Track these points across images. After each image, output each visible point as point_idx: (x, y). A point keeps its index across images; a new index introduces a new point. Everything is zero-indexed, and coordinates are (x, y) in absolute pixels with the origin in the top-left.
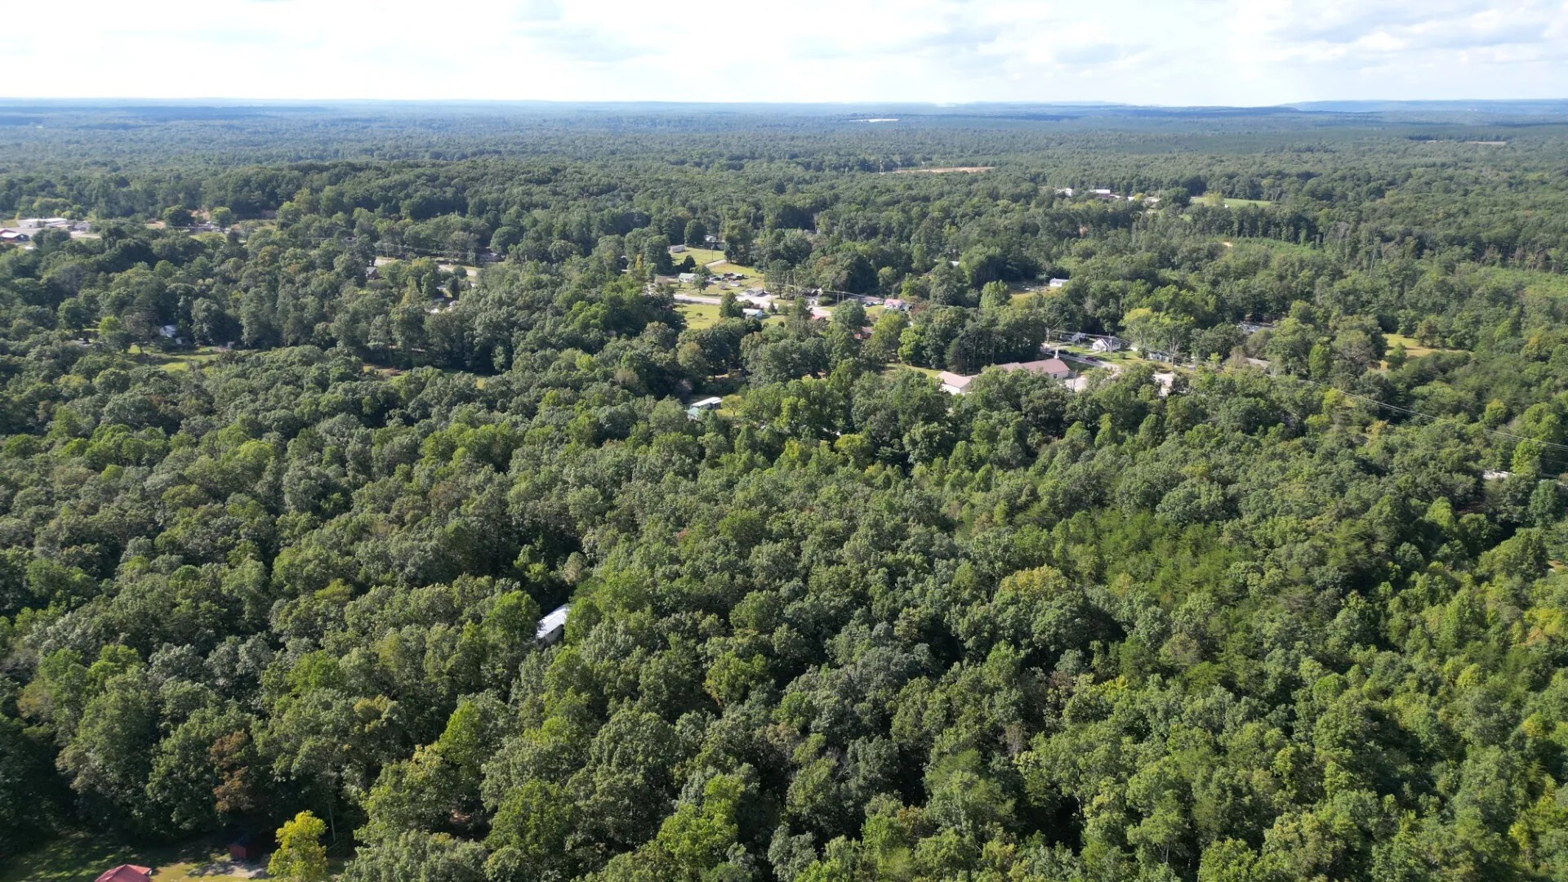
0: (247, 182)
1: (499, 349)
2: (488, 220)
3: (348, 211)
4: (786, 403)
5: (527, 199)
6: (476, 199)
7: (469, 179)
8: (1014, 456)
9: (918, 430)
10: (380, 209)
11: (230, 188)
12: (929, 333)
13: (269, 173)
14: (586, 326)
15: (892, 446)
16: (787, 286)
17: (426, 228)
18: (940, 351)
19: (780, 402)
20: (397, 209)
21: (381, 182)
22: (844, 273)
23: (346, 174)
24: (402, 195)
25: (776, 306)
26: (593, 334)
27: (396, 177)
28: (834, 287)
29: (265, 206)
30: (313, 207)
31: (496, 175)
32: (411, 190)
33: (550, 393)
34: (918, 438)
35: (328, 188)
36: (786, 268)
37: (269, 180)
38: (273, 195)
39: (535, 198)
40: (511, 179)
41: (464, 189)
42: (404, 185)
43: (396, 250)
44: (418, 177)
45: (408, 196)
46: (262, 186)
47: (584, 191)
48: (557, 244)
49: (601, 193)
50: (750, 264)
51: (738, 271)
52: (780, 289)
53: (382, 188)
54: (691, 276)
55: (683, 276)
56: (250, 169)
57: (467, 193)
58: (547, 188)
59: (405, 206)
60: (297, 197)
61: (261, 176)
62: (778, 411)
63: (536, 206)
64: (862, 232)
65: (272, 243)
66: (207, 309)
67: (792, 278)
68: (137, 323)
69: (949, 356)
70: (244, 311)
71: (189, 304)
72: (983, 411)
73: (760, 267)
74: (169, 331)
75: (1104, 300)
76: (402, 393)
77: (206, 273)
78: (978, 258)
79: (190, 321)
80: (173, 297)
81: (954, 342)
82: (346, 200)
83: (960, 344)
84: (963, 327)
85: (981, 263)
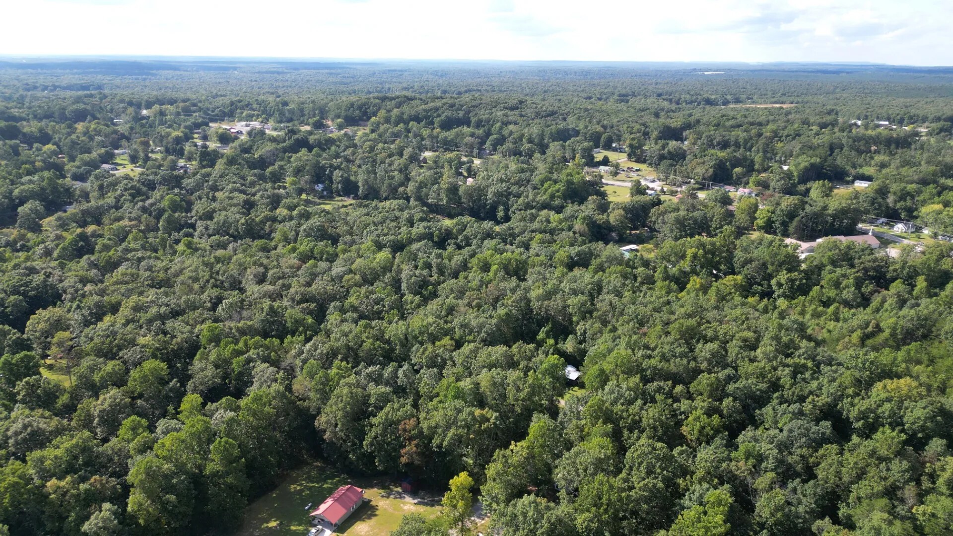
0: (352, 105)
1: (501, 208)
2: (484, 131)
3: (406, 123)
4: (690, 252)
5: (505, 119)
6: (476, 118)
7: (472, 106)
8: (854, 300)
9: (783, 277)
10: (423, 123)
11: (343, 108)
12: (778, 212)
13: (364, 101)
14: (552, 197)
15: (762, 286)
16: (672, 177)
17: (450, 134)
18: (785, 224)
19: (685, 251)
20: (432, 123)
21: (424, 107)
22: (711, 170)
23: (404, 102)
24: (435, 114)
25: (665, 189)
26: (557, 202)
27: (432, 104)
28: (704, 179)
29: (361, 119)
30: (387, 120)
31: (487, 104)
32: (440, 112)
33: (538, 236)
34: (783, 282)
35: (395, 110)
36: (672, 165)
37: (364, 104)
38: (365, 113)
39: (510, 118)
40: (495, 107)
41: (469, 112)
42: (437, 109)
43: (433, 147)
44: (444, 104)
45: (439, 116)
46: (360, 108)
47: (538, 115)
48: (526, 146)
49: (548, 116)
50: (644, 162)
51: (636, 166)
52: (667, 178)
53: (424, 110)
54: (607, 168)
55: (602, 168)
56: (353, 98)
57: (471, 114)
58: (517, 112)
59: (437, 121)
60: (379, 114)
61: (360, 102)
62: (683, 257)
63: (510, 123)
64: (718, 144)
65: (370, 140)
66: (342, 176)
67: (675, 171)
68: (306, 182)
69: (791, 229)
70: (361, 178)
71: (332, 173)
72: (829, 267)
73: (650, 164)
74: (319, 187)
75: (904, 196)
76: (455, 231)
77: (337, 156)
78: (803, 165)
79: (332, 182)
80: (323, 168)
81: (797, 219)
82: (405, 117)
83: (801, 221)
84: (803, 209)
85: (806, 168)
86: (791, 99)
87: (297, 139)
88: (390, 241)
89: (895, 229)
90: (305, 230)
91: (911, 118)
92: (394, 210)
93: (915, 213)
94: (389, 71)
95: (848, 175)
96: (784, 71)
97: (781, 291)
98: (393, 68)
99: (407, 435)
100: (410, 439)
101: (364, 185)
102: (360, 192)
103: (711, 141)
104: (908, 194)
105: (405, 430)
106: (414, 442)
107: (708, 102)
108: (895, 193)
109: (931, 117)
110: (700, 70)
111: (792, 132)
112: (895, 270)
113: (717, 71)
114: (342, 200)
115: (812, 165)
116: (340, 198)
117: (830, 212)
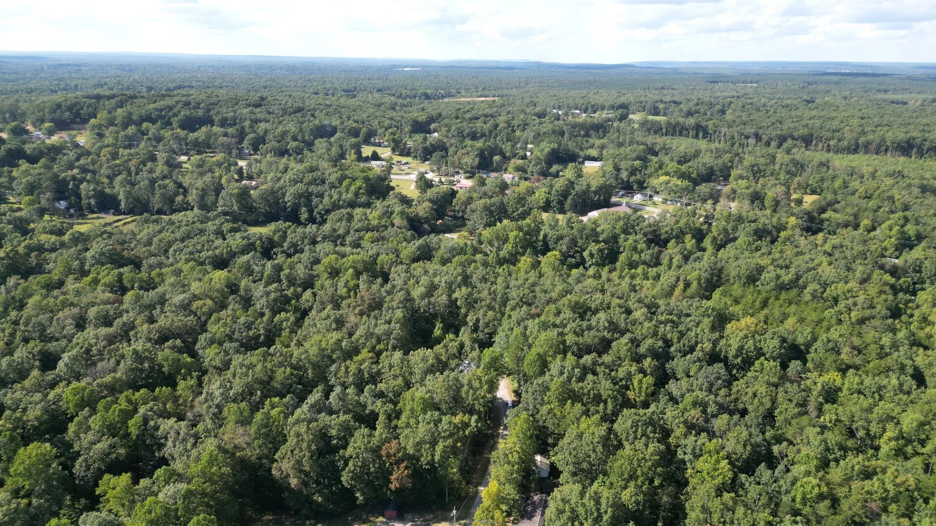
0: (59, 106)
1: (304, 209)
2: (237, 130)
3: (139, 123)
4: (512, 235)
5: (253, 117)
6: (220, 117)
7: (210, 104)
8: (651, 261)
9: (594, 248)
10: (159, 123)
11: (47, 110)
12: (554, 192)
13: (74, 101)
14: (357, 194)
15: (575, 258)
16: (444, 168)
17: (201, 133)
18: (561, 203)
19: (507, 235)
20: (170, 124)
21: (154, 106)
22: (477, 159)
23: (127, 101)
24: (171, 114)
25: (443, 180)
26: (363, 199)
27: (162, 103)
28: (472, 168)
29: (73, 122)
30: (111, 123)
31: (226, 102)
32: (175, 110)
33: (369, 235)
34: (595, 252)
35: (119, 110)
36: (443, 157)
37: (76, 104)
38: (77, 115)
39: (259, 116)
40: (237, 104)
41: (209, 110)
42: (171, 108)
43: (181, 150)
44: (177, 102)
45: (175, 115)
46: (70, 109)
47: (285, 112)
48: (293, 144)
49: (295, 112)
50: (408, 154)
51: (404, 160)
52: (439, 169)
53: (156, 109)
54: (378, 163)
55: (373, 163)
56: (58, 98)
57: (211, 113)
58: (263, 108)
59: (175, 121)
60: (99, 116)
61: (68, 103)
62: (506, 240)
63: (261, 121)
64: (468, 135)
65: (108, 146)
66: (94, 190)
67: (447, 163)
68: (48, 200)
69: (567, 206)
70: (119, 190)
71: (77, 187)
72: (622, 236)
73: (415, 157)
74: (63, 204)
75: (633, 172)
76: (276, 238)
77: (71, 167)
78: (547, 150)
79: (80, 198)
80: (65, 182)
81: (570, 197)
82: (135, 117)
83: (573, 199)
84: (574, 189)
85: (549, 153)
86: (493, 92)
87: (10, 149)
88: (208, 258)
89: (635, 198)
90: (93, 257)
91: (593, 106)
92: (194, 223)
93: (645, 185)
94: (60, 65)
95: (579, 157)
96: (469, 68)
97: (594, 260)
98: (64, 62)
99: (392, 459)
100: (398, 462)
101: (127, 198)
102: (123, 205)
103: (462, 132)
104: (637, 169)
105: (389, 455)
106: (403, 465)
107: (427, 97)
108: (627, 170)
109: (607, 105)
110: (399, 66)
111: (521, 122)
112: (667, 232)
113: (414, 67)
114: (98, 218)
115: (553, 150)
116: (95, 215)
117: (593, 189)
